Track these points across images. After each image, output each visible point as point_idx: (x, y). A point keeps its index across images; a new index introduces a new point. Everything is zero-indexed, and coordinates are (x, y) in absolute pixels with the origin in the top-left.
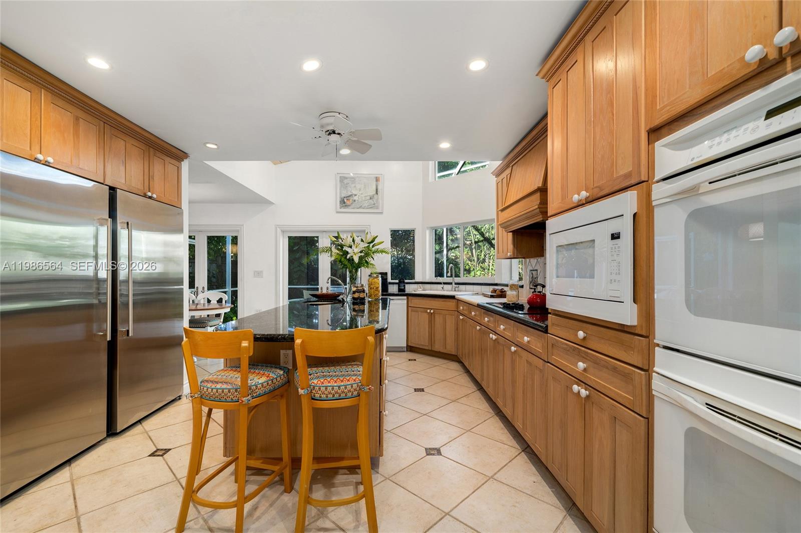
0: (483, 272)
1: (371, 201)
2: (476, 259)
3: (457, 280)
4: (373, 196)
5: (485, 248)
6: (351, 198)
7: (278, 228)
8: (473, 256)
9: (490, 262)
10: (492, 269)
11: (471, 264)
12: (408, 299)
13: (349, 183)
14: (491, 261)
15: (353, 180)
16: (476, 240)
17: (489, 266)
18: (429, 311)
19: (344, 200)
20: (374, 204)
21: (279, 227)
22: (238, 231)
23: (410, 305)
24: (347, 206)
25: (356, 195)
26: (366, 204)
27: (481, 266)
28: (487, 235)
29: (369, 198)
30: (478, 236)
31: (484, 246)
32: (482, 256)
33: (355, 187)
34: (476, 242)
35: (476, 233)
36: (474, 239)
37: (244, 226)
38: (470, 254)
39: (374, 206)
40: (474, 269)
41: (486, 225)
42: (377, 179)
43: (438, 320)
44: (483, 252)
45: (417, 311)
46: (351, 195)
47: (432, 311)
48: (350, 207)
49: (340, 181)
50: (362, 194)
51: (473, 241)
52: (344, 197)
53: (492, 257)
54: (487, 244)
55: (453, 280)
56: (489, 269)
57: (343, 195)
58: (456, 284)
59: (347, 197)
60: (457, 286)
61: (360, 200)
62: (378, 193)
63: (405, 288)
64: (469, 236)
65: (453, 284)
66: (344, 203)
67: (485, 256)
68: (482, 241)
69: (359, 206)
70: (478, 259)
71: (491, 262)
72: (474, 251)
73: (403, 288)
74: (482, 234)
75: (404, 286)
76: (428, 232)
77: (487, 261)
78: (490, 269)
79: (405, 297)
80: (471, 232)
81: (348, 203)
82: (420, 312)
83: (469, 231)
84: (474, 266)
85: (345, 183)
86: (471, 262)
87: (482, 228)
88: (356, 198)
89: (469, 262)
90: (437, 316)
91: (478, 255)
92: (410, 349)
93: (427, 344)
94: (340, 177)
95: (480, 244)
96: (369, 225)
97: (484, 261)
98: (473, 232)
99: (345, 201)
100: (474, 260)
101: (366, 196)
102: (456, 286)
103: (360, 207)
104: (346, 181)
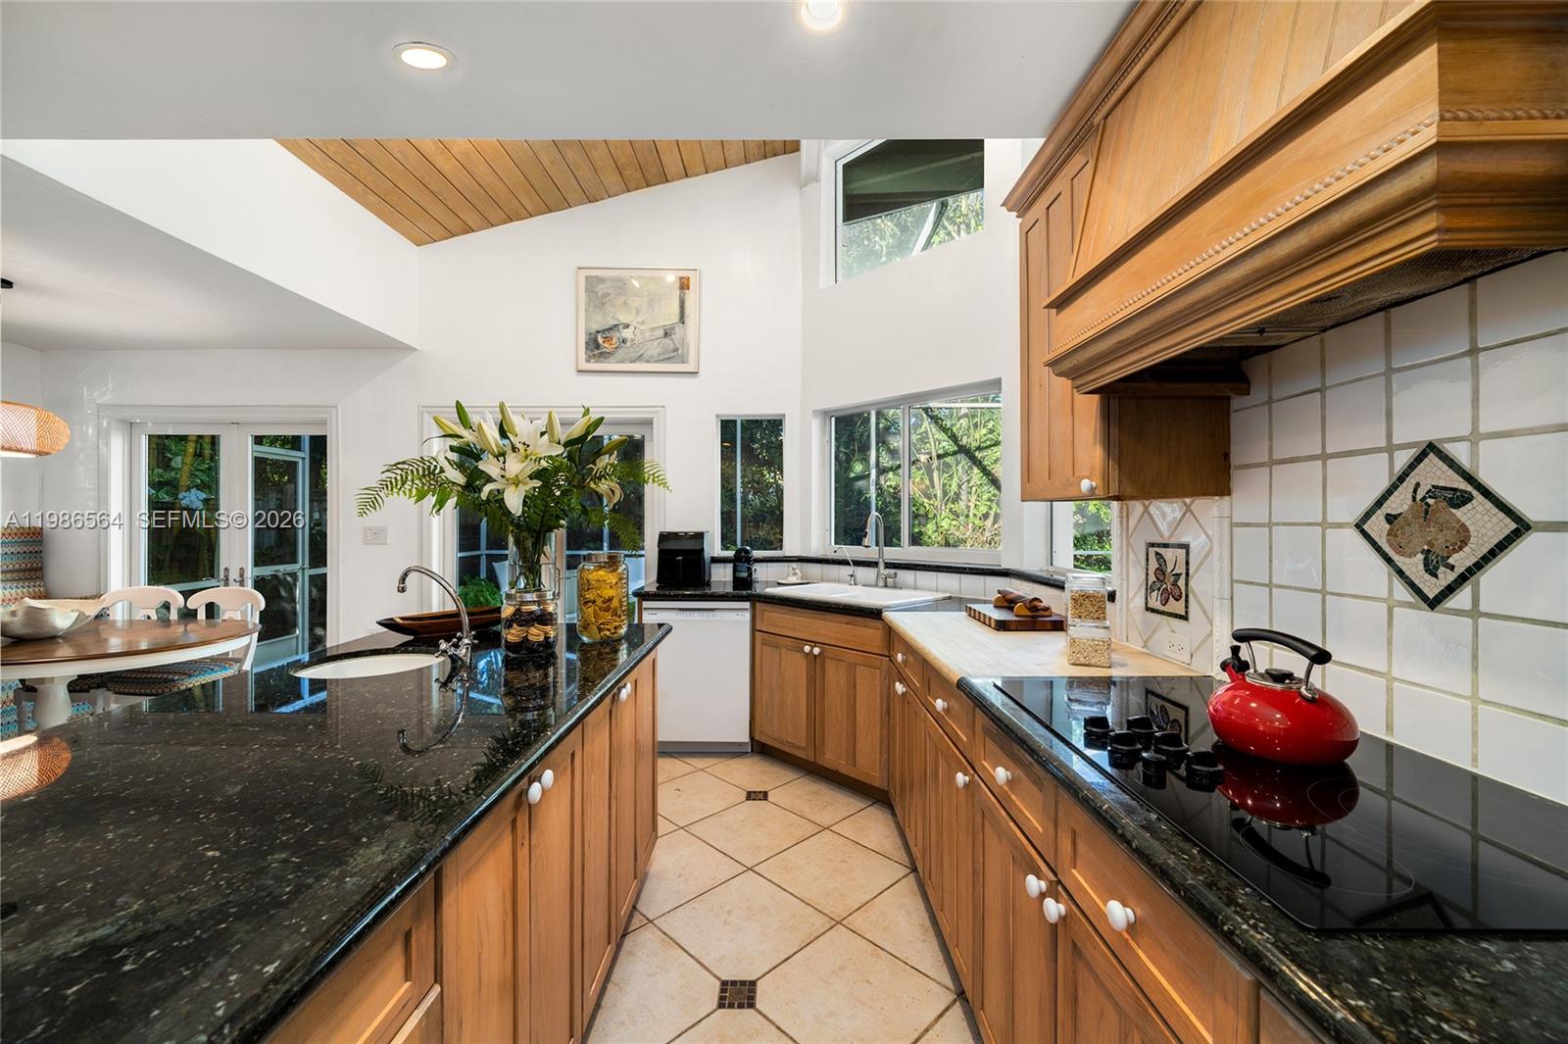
0: (954, 523)
1: (667, 341)
2: (939, 493)
3: (892, 554)
4: (673, 329)
5: (960, 470)
6: (615, 335)
7: (425, 414)
8: (933, 486)
9: (969, 501)
10: (975, 515)
11: (930, 505)
12: (753, 607)
13: (609, 294)
14: (973, 498)
15: (619, 284)
16: (941, 452)
17: (968, 507)
18: (807, 649)
19: (595, 340)
20: (676, 350)
21: (428, 412)
22: (323, 423)
23: (758, 628)
24: (604, 356)
25: (627, 326)
26: (654, 349)
27: (951, 510)
28: (964, 441)
29: (661, 333)
30: (944, 444)
31: (957, 465)
32: (953, 486)
33: (625, 303)
34: (939, 457)
35: (942, 436)
36: (937, 451)
37: (339, 407)
38: (927, 483)
39: (676, 354)
40: (935, 515)
41: (961, 421)
42: (684, 285)
43: (835, 677)
44: (955, 479)
45: (776, 646)
46: (616, 326)
47: (816, 651)
48: (612, 359)
49: (586, 288)
50: (643, 322)
51: (934, 455)
52: (598, 332)
53: (974, 489)
54: (963, 462)
55: (881, 552)
56: (967, 516)
57: (595, 327)
58: (888, 565)
59: (604, 331)
60: (893, 571)
61: (639, 338)
62: (686, 320)
63: (750, 575)
64: (926, 443)
65: (882, 566)
66: (598, 346)
67: (960, 486)
68: (955, 453)
69: (634, 356)
70: (945, 493)
71: (973, 500)
72: (935, 474)
73: (745, 575)
74: (954, 438)
75: (749, 569)
76: (815, 424)
77: (964, 496)
78: (971, 514)
79: (747, 605)
80: (930, 436)
81: (607, 347)
82: (784, 650)
83: (926, 432)
84: (936, 508)
85: (600, 293)
86: (929, 498)
87: (953, 425)
88: (627, 334)
89: (926, 500)
90: (830, 666)
91: (944, 485)
92: (761, 748)
93: (804, 745)
94: (587, 278)
95: (948, 459)
96: (663, 407)
97: (957, 498)
98: (933, 435)
99: (600, 340)
100: (935, 496)
101: (653, 329)
102: (888, 570)
103: (639, 358)
104: (601, 289)
